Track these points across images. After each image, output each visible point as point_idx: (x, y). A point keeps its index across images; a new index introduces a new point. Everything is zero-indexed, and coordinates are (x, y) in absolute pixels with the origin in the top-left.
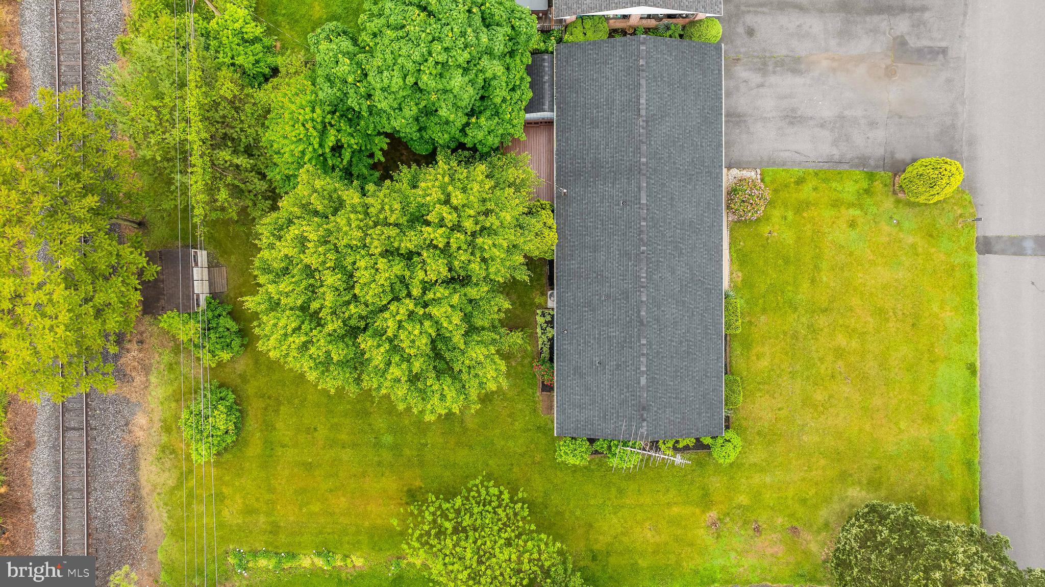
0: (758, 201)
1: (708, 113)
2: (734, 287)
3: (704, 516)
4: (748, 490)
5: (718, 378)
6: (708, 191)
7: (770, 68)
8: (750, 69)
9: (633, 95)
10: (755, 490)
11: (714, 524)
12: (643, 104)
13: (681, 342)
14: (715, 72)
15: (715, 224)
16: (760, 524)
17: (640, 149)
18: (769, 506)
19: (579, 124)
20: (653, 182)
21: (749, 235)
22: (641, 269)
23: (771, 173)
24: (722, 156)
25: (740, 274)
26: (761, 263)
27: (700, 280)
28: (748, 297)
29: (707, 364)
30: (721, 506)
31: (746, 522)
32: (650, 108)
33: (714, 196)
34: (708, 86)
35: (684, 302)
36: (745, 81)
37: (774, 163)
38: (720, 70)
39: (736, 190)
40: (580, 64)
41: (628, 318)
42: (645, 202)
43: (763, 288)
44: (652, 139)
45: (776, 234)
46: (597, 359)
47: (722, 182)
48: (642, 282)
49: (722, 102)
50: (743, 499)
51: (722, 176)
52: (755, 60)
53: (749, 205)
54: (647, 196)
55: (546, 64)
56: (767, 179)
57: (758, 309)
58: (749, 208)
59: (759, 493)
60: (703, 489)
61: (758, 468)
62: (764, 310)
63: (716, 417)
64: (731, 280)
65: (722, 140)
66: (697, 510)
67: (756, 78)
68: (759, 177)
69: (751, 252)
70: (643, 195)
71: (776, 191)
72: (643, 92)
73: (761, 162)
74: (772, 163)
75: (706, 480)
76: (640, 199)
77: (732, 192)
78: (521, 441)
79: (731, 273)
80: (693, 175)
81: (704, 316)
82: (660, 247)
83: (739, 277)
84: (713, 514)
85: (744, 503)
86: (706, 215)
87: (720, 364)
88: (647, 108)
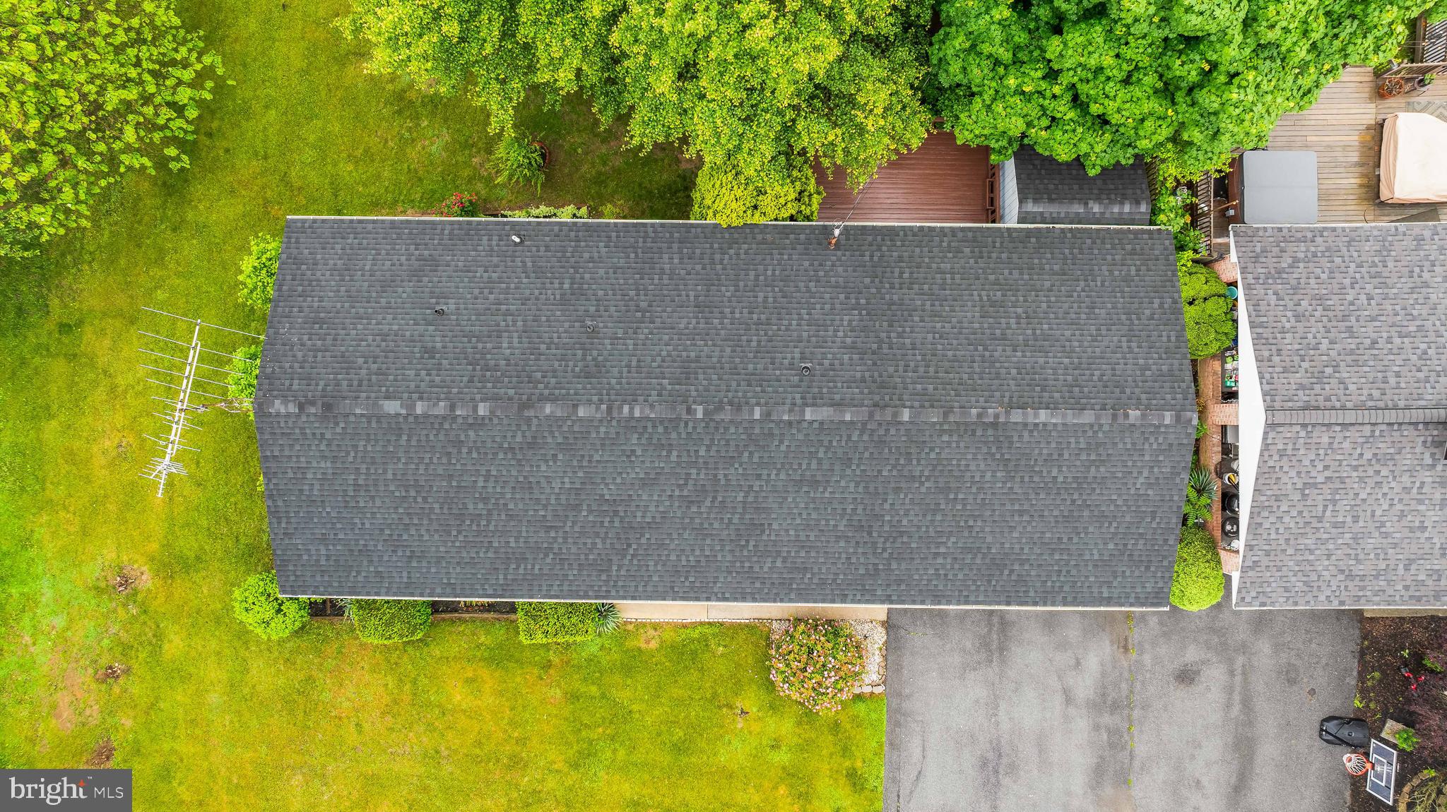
0: (810, 684)
1: (1012, 571)
2: (625, 632)
3: (142, 560)
4: (193, 653)
5: (408, 585)
6: (834, 569)
7: (1107, 719)
8: (1104, 674)
9: (1057, 395)
10: (192, 670)
11: (125, 582)
12: (1036, 416)
13: (485, 500)
14: (1105, 590)
15: (758, 585)
16: (121, 681)
17: (932, 406)
18: (157, 698)
19: (992, 277)
20: (855, 438)
21: (738, 666)
22: (652, 407)
23: (874, 716)
24: (914, 602)
25: (654, 645)
26: (676, 692)
27: (629, 545)
28: (604, 662)
29: (439, 560)
30: (161, 599)
31: (126, 649)
32: (1026, 434)
33: (823, 583)
34: (1074, 572)
35: (577, 508)
36: (1078, 663)
37: (898, 724)
38: (1108, 601)
39: (836, 634)
40: (1127, 280)
41: (539, 375)
42: (808, 416)
43: (623, 696)
44: (955, 438)
45: (739, 726)
46: (449, 307)
47: (853, 601)
48: (620, 408)
49: (1035, 604)
50: (175, 644)
51: (868, 602)
52: (1124, 686)
53: (801, 665)
54: (822, 423)
55: (1127, 208)
56: (861, 708)
57: (577, 685)
58: (794, 665)
59: (186, 678)
60: (198, 558)
61: (239, 676)
62: (574, 697)
63: (318, 578)
64: (641, 625)
65: (949, 603)
66: (154, 546)
67: (1085, 686)
68: (867, 690)
69: (701, 670)
70: (824, 413)
71: (835, 727)
72: (1064, 416)
73: (899, 695)
74: (897, 719)
75: (217, 564)
76: (814, 405)
77: (833, 628)
78: (313, 177)
79: (656, 626)
80: (870, 534)
81: (546, 555)
82: (702, 453)
83: (648, 642)
84: (147, 581)
85: (166, 646)
86: (779, 564)
87: (439, 590)
88: (1026, 425)
